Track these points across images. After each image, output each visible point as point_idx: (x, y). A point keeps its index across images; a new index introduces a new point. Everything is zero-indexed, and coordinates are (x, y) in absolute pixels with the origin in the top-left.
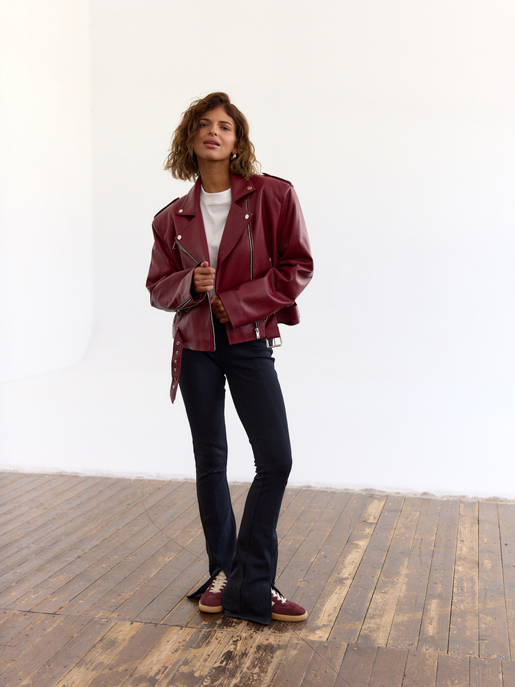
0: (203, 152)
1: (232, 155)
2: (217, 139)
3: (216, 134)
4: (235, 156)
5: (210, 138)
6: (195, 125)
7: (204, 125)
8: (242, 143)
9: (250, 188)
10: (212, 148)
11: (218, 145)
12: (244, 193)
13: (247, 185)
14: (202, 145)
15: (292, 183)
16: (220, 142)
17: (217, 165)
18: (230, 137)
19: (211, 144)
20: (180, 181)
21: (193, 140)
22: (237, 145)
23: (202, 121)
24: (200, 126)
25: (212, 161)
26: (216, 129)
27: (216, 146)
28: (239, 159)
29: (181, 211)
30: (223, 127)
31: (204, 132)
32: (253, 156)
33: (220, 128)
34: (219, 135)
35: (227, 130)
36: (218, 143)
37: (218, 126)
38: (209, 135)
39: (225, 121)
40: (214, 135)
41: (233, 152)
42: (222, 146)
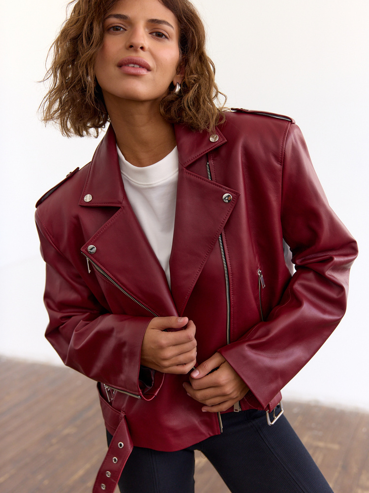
1: (172, 86)
2: (145, 57)
3: (142, 48)
4: (178, 89)
5: (133, 55)
6: (97, 30)
7: (117, 28)
8: (193, 61)
10: (136, 76)
11: (149, 69)
14: (113, 71)
16: (151, 63)
18: (170, 53)
19: (133, 67)
20: (75, 139)
21: (91, 61)
22: (182, 66)
23: (113, 21)
24: (107, 30)
25: (134, 101)
26: (143, 37)
27: (143, 72)
29: (88, 198)
31: (115, 45)
33: (150, 35)
34: (149, 48)
35: (164, 37)
36: (147, 64)
37: (147, 30)
38: (130, 49)
39: (159, 18)
40: (139, 49)
41: (175, 83)
42: (155, 70)
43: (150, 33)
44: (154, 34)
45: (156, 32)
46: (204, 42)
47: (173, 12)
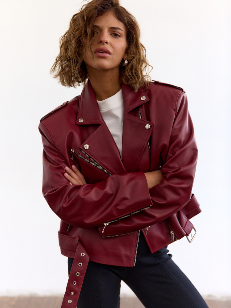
0: (94, 62)
1: (123, 61)
2: (108, 47)
3: (107, 43)
4: (126, 62)
5: (102, 47)
8: (133, 48)
9: (143, 98)
10: (104, 58)
11: (109, 53)
12: (137, 104)
13: (139, 94)
15: (184, 90)
16: (111, 50)
17: (109, 74)
18: (121, 44)
19: (102, 53)
22: (127, 51)
25: (104, 70)
26: (107, 37)
27: (107, 55)
28: (130, 65)
30: (114, 33)
32: (144, 61)
33: (111, 35)
34: (110, 42)
35: (118, 36)
36: (109, 51)
37: (109, 33)
38: (100, 43)
39: (115, 26)
40: (105, 43)
41: (125, 58)
42: (113, 54)
43: (111, 34)
44: (113, 35)
45: (114, 34)
46: (139, 37)
47: (123, 23)
